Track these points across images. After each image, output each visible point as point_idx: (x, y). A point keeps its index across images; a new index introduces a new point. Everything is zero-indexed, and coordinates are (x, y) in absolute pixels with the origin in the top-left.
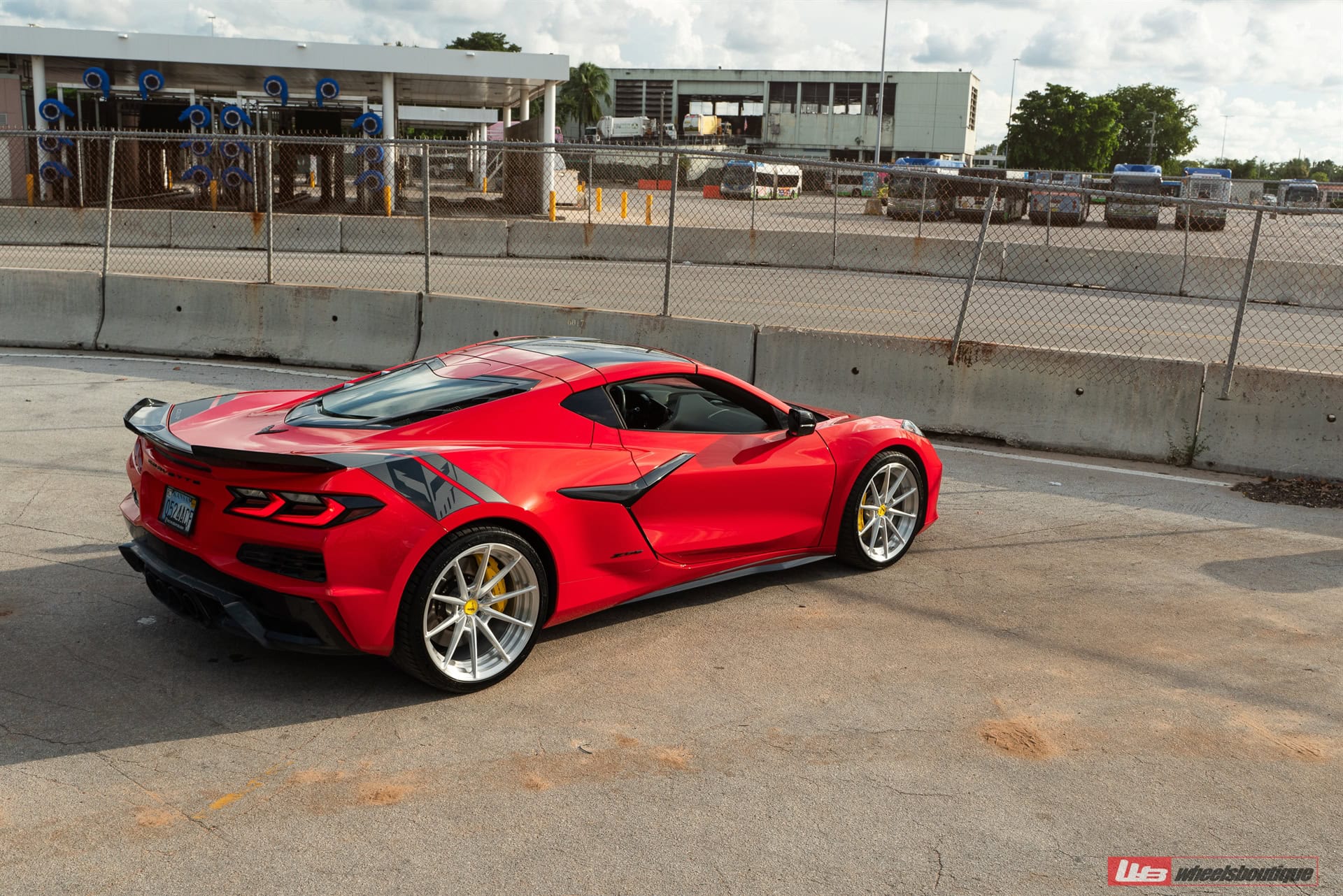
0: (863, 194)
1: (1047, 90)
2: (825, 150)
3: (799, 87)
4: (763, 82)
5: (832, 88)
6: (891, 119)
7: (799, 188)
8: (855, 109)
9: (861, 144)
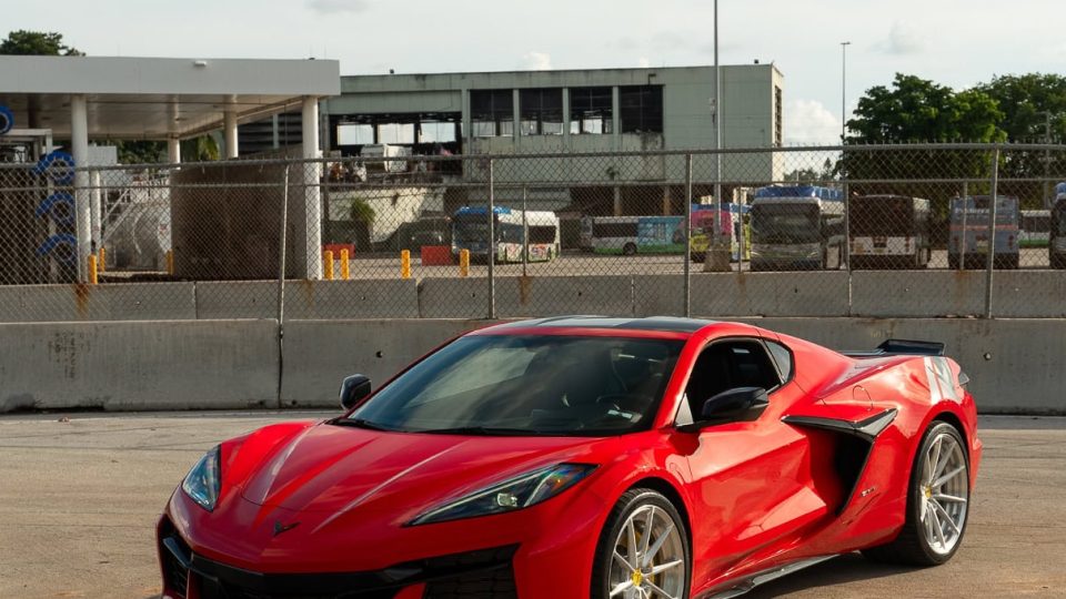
0: (639, 250)
1: (895, 84)
2: (563, 189)
3: (516, 95)
4: (460, 91)
5: (566, 94)
6: (659, 139)
7: (557, 245)
8: (594, 125)
9: (616, 178)
